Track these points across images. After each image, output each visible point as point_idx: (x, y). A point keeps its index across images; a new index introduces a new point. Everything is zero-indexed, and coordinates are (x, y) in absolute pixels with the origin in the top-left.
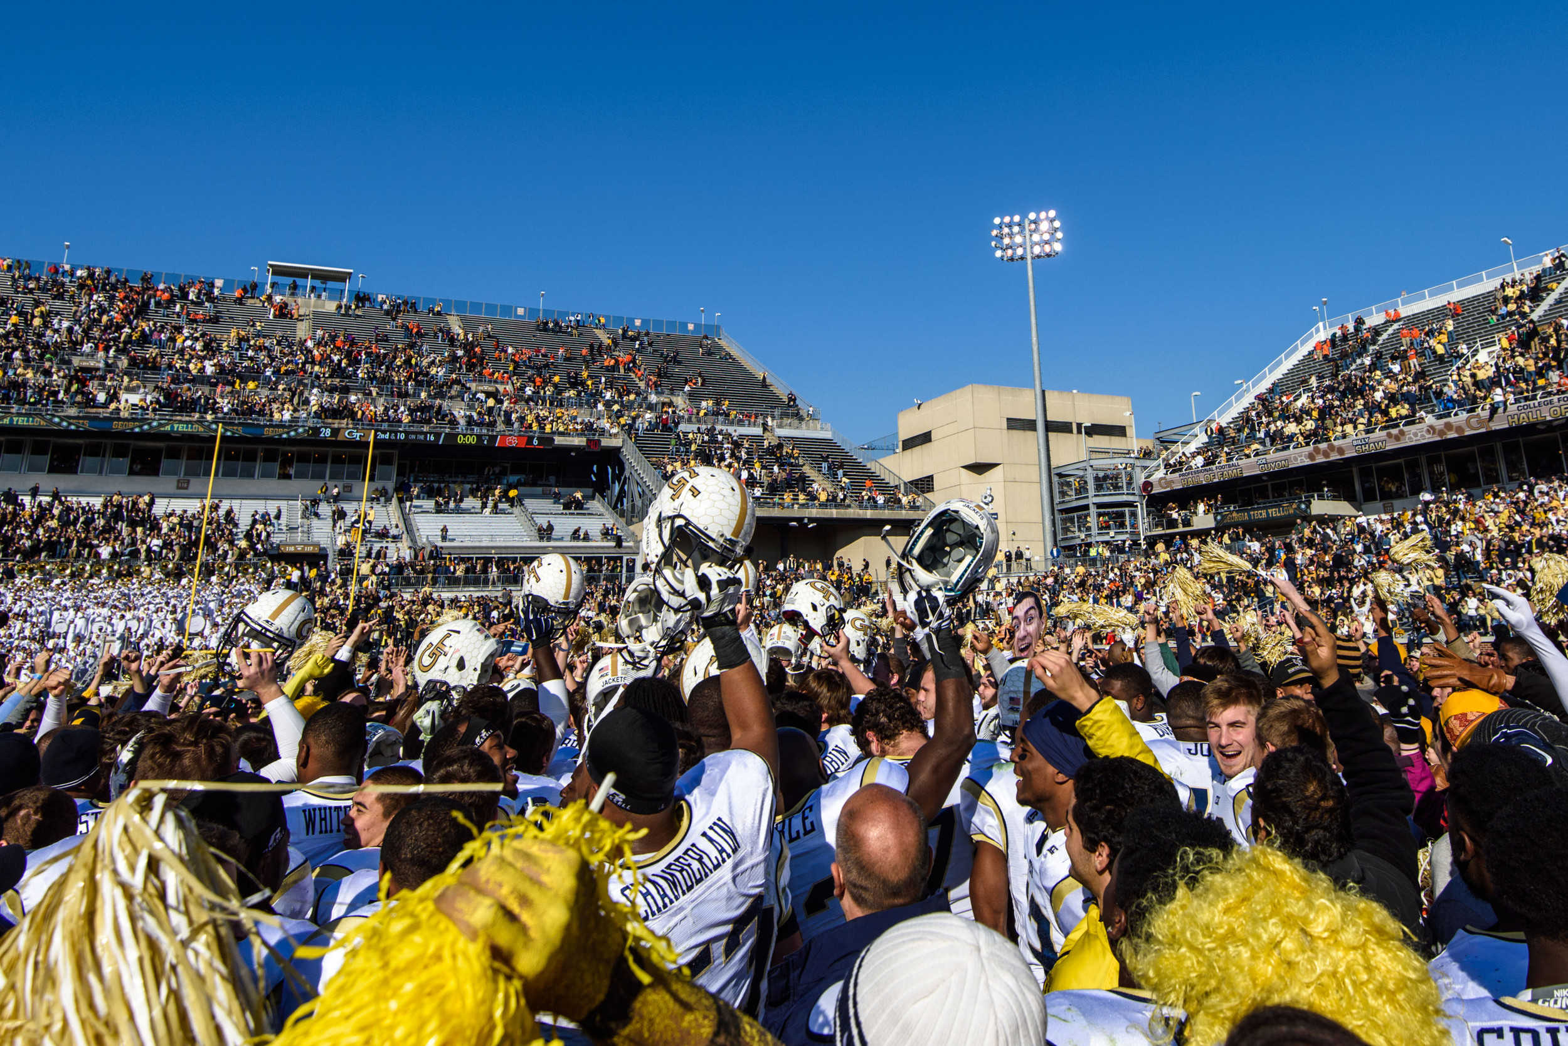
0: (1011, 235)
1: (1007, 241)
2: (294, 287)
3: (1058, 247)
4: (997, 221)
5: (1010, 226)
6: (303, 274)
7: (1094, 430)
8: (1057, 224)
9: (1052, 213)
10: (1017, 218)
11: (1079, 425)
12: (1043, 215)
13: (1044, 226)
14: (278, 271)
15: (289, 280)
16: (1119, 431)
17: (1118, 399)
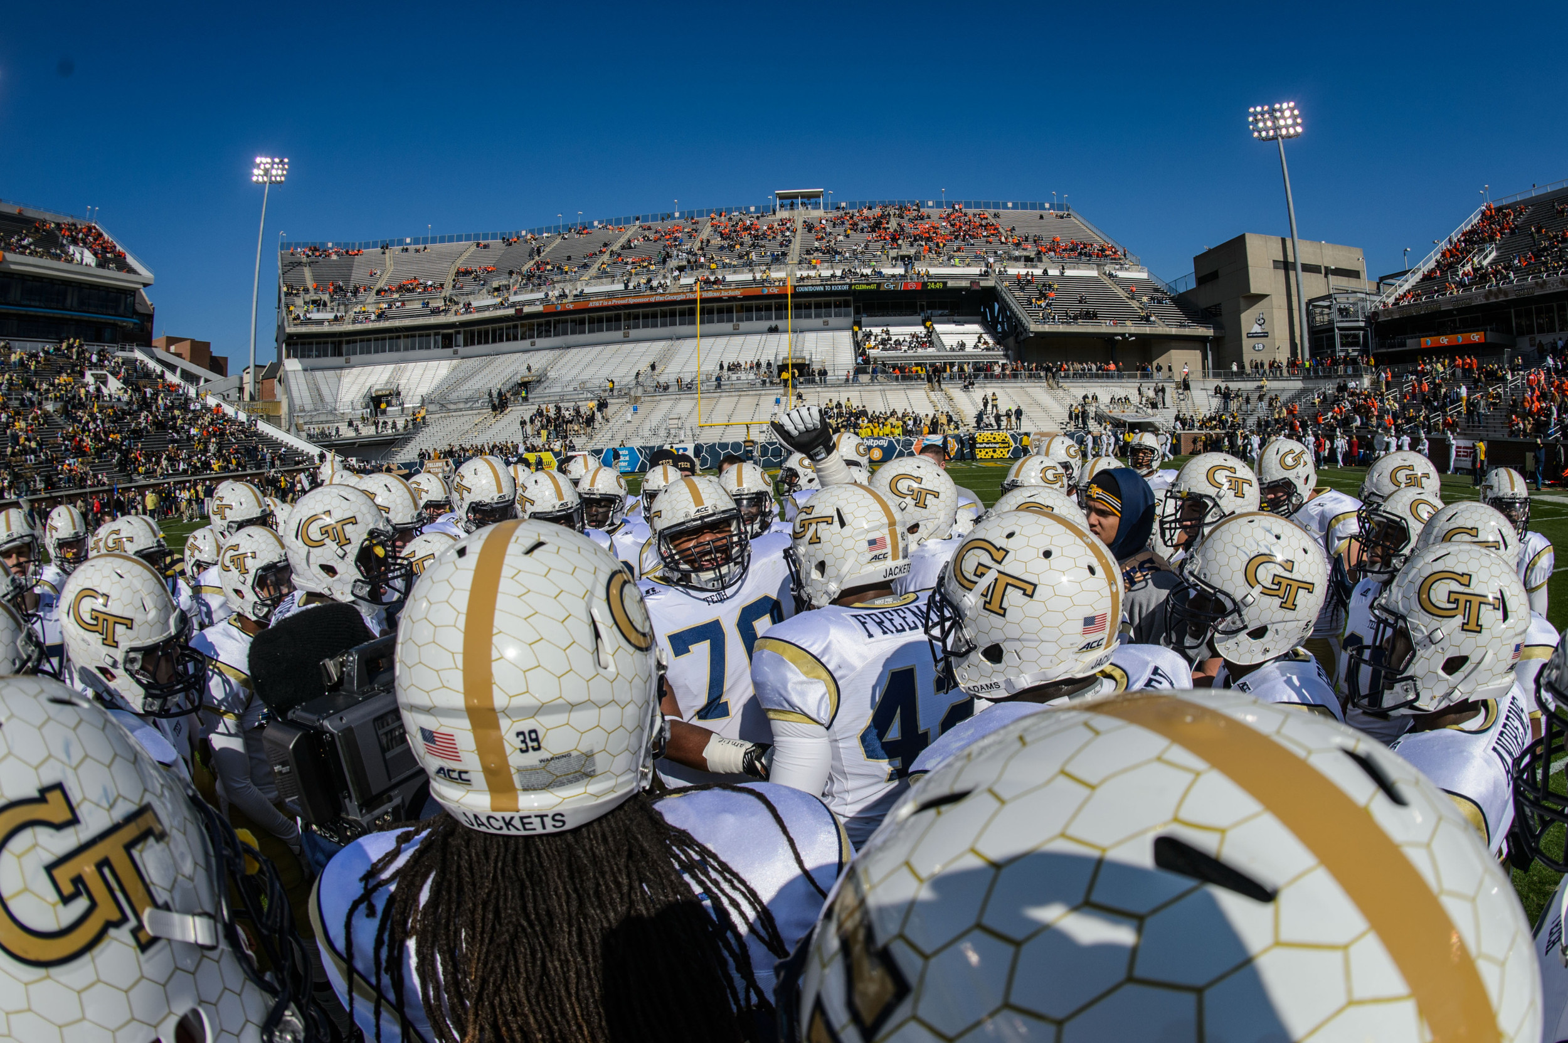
0: (1264, 121)
1: (1261, 125)
2: (792, 205)
3: (1299, 129)
4: (1252, 110)
5: (1262, 114)
6: (795, 196)
7: (1339, 272)
8: (1296, 112)
9: (1292, 104)
10: (1266, 108)
11: (1326, 268)
12: (1285, 106)
13: (1287, 113)
14: (782, 197)
15: (789, 201)
16: (1354, 274)
17: (1353, 249)
